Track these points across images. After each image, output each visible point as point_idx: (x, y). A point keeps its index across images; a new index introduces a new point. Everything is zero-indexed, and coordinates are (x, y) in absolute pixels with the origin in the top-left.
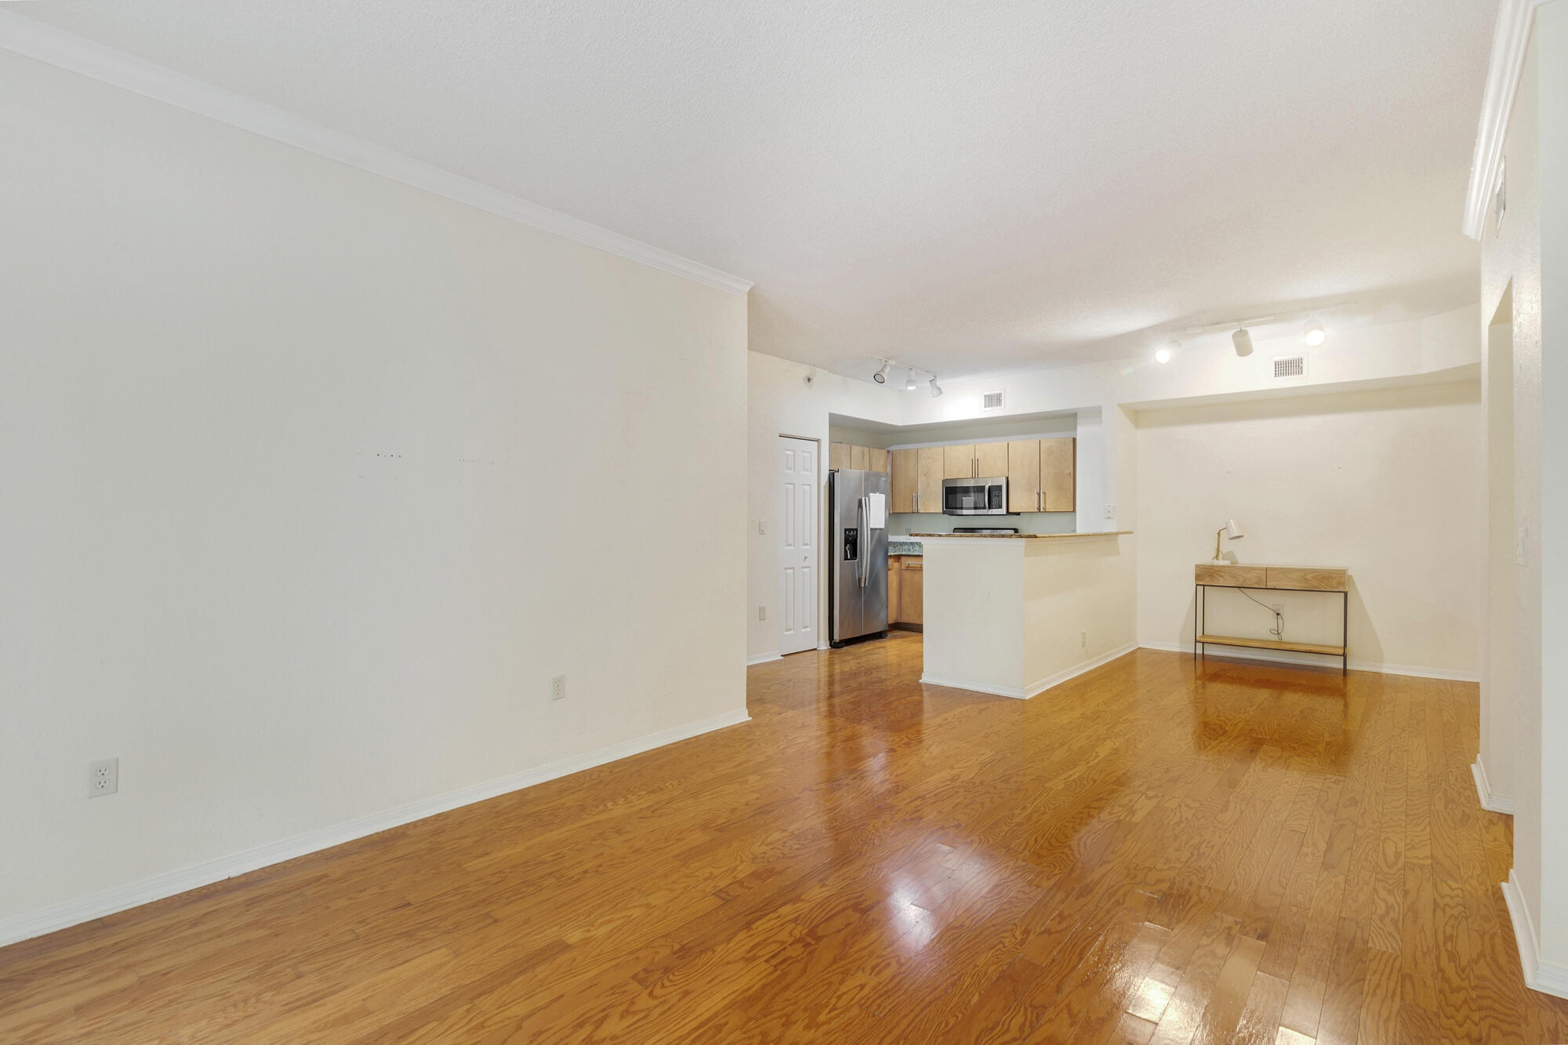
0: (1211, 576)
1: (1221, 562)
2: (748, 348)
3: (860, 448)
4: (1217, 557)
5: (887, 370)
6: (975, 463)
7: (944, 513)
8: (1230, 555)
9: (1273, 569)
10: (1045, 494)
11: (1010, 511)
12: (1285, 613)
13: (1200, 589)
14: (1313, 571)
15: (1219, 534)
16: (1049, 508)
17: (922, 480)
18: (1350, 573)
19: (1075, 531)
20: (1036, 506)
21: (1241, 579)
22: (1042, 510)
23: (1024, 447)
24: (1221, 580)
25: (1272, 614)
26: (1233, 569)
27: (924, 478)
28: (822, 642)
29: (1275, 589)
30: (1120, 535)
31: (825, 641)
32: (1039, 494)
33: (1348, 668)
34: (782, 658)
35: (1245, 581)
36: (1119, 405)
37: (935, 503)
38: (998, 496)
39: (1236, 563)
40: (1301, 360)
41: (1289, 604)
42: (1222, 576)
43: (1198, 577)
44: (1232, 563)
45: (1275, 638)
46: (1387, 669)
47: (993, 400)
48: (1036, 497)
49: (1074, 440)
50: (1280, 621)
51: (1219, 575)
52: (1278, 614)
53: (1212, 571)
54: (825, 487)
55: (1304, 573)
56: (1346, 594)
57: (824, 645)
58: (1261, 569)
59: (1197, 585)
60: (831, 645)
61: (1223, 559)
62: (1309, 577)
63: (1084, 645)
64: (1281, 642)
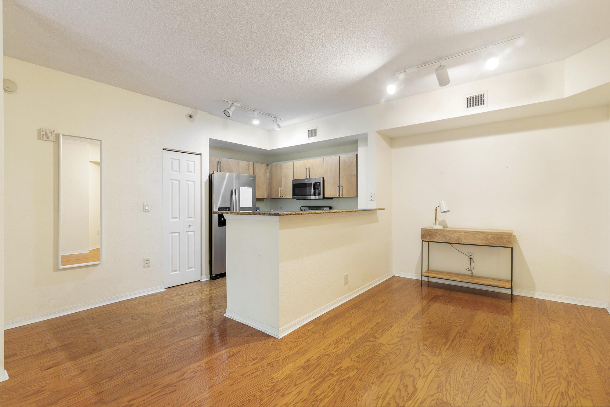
0: (430, 235)
1: (438, 227)
2: (5, 54)
3: (246, 162)
4: (435, 223)
5: (233, 108)
6: (308, 170)
7: (293, 198)
8: (443, 223)
9: (467, 232)
10: (342, 187)
11: (326, 196)
12: (476, 258)
13: (425, 244)
14: (492, 233)
15: (436, 210)
16: (345, 195)
17: (283, 180)
18: (514, 234)
19: (358, 209)
20: (338, 193)
21: (448, 238)
22: (341, 196)
23: (332, 160)
24: (437, 238)
25: (468, 259)
26: (444, 232)
27: (284, 179)
28: (204, 276)
29: (468, 244)
30: (378, 211)
31: (206, 275)
32: (339, 187)
33: (513, 294)
34: (166, 290)
35: (450, 239)
36: (376, 131)
37: (289, 193)
38: (318, 188)
39: (447, 227)
40: (483, 96)
41: (478, 253)
42: (437, 236)
43: (423, 236)
44: (444, 227)
45: (469, 273)
46: (538, 295)
47: (313, 133)
48: (338, 188)
49: (357, 155)
50: (472, 263)
51: (435, 235)
52: (471, 259)
53: (431, 232)
54: (205, 183)
55: (486, 234)
56: (512, 248)
57: (205, 278)
58: (459, 232)
59: (422, 241)
60: (211, 278)
61: (439, 225)
62: (489, 237)
63: (346, 284)
64: (472, 276)
